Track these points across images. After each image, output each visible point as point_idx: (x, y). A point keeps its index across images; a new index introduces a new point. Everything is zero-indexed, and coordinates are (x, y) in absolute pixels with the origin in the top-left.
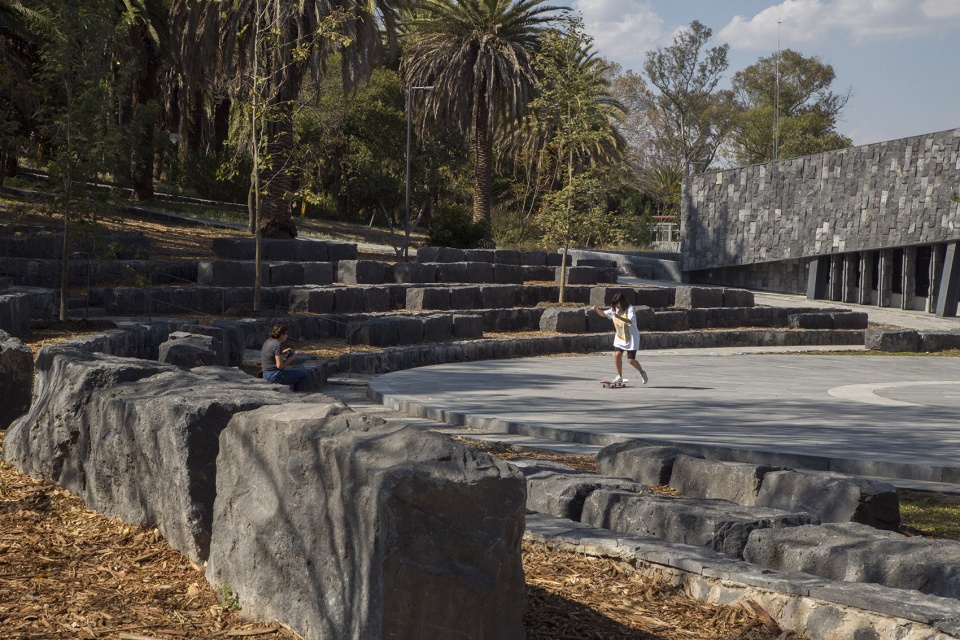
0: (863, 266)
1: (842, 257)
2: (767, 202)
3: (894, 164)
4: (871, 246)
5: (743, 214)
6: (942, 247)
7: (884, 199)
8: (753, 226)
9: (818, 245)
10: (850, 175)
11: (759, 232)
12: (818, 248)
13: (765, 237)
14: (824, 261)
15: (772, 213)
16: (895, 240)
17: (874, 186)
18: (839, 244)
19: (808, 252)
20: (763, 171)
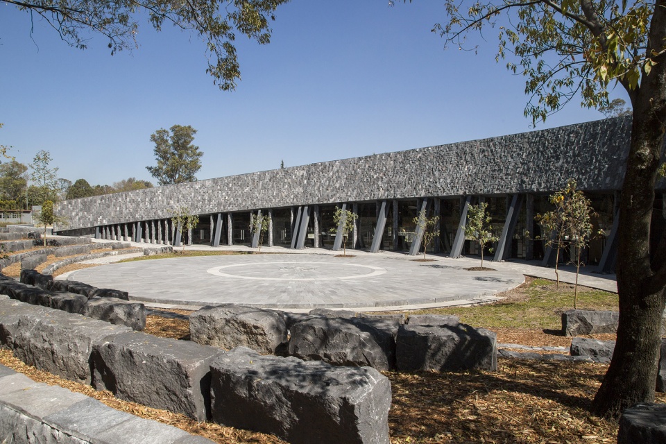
0: (113, 229)
1: (106, 226)
2: (81, 210)
3: (120, 199)
4: (116, 223)
5: (74, 214)
6: (136, 223)
7: (118, 209)
8: (77, 217)
9: (99, 223)
10: (107, 202)
11: (79, 219)
12: (99, 224)
13: (81, 221)
14: (101, 228)
15: (83, 214)
16: (123, 221)
17: (114, 205)
18: (105, 222)
19: (96, 225)
20: (79, 200)
